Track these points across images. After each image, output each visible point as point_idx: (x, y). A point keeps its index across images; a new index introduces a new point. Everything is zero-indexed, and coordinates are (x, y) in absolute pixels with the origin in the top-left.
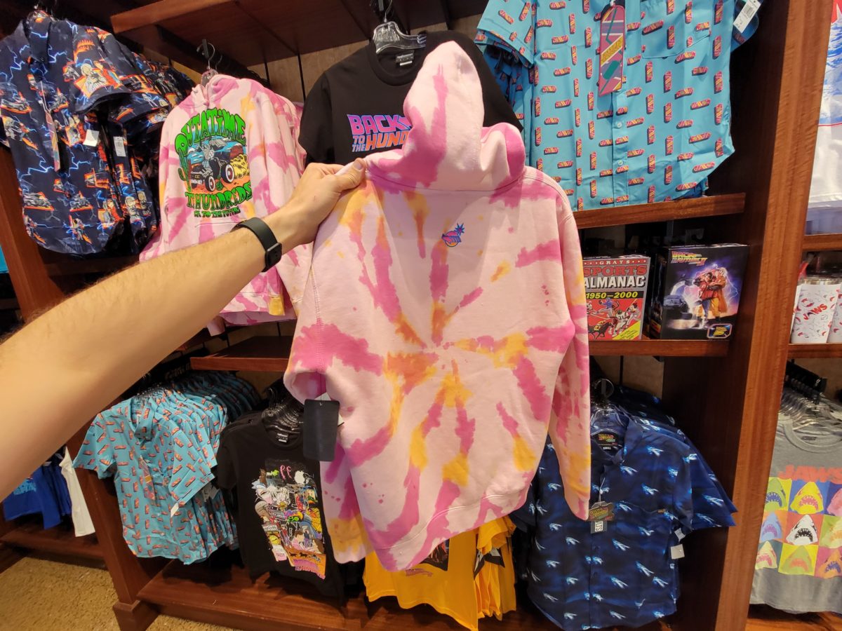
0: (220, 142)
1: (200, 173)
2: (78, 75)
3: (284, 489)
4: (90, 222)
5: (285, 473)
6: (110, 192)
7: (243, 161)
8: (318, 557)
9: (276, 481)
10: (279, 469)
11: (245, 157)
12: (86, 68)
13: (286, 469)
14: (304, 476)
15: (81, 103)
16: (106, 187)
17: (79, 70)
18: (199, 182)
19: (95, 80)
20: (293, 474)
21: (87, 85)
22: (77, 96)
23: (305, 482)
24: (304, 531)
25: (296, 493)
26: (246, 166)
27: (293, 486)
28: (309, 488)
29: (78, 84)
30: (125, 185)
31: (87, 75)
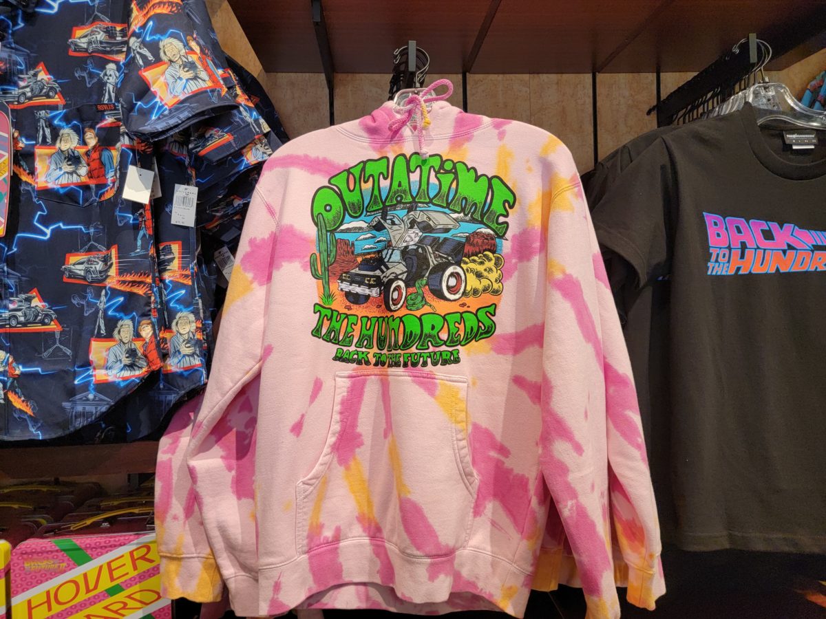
0: (440, 218)
1: (378, 273)
2: (151, 58)
4: (41, 362)
6: (148, 304)
7: (491, 264)
11: (498, 259)
12: (171, 46)
15: (145, 114)
16: (140, 291)
17: (154, 48)
18: (374, 292)
19: (190, 74)
21: (171, 80)
22: (139, 98)
26: (494, 276)
29: (148, 75)
30: (177, 286)
31: (171, 61)
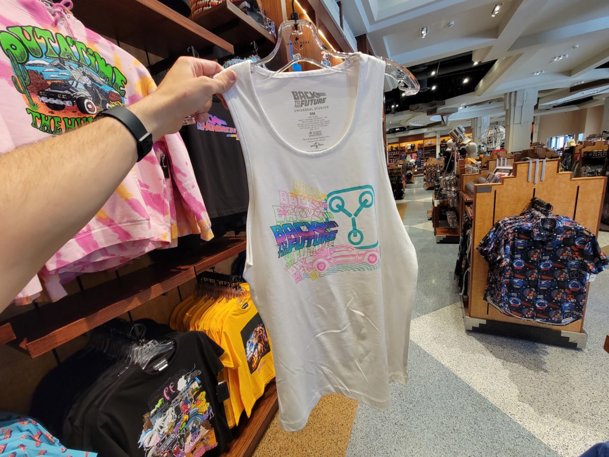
3: (170, 409)
5: (169, 393)
8: (205, 438)
9: (161, 412)
10: (162, 396)
13: (169, 388)
14: (186, 378)
20: (175, 387)
23: (187, 382)
24: (191, 429)
25: (180, 401)
27: (177, 398)
28: (192, 383)
